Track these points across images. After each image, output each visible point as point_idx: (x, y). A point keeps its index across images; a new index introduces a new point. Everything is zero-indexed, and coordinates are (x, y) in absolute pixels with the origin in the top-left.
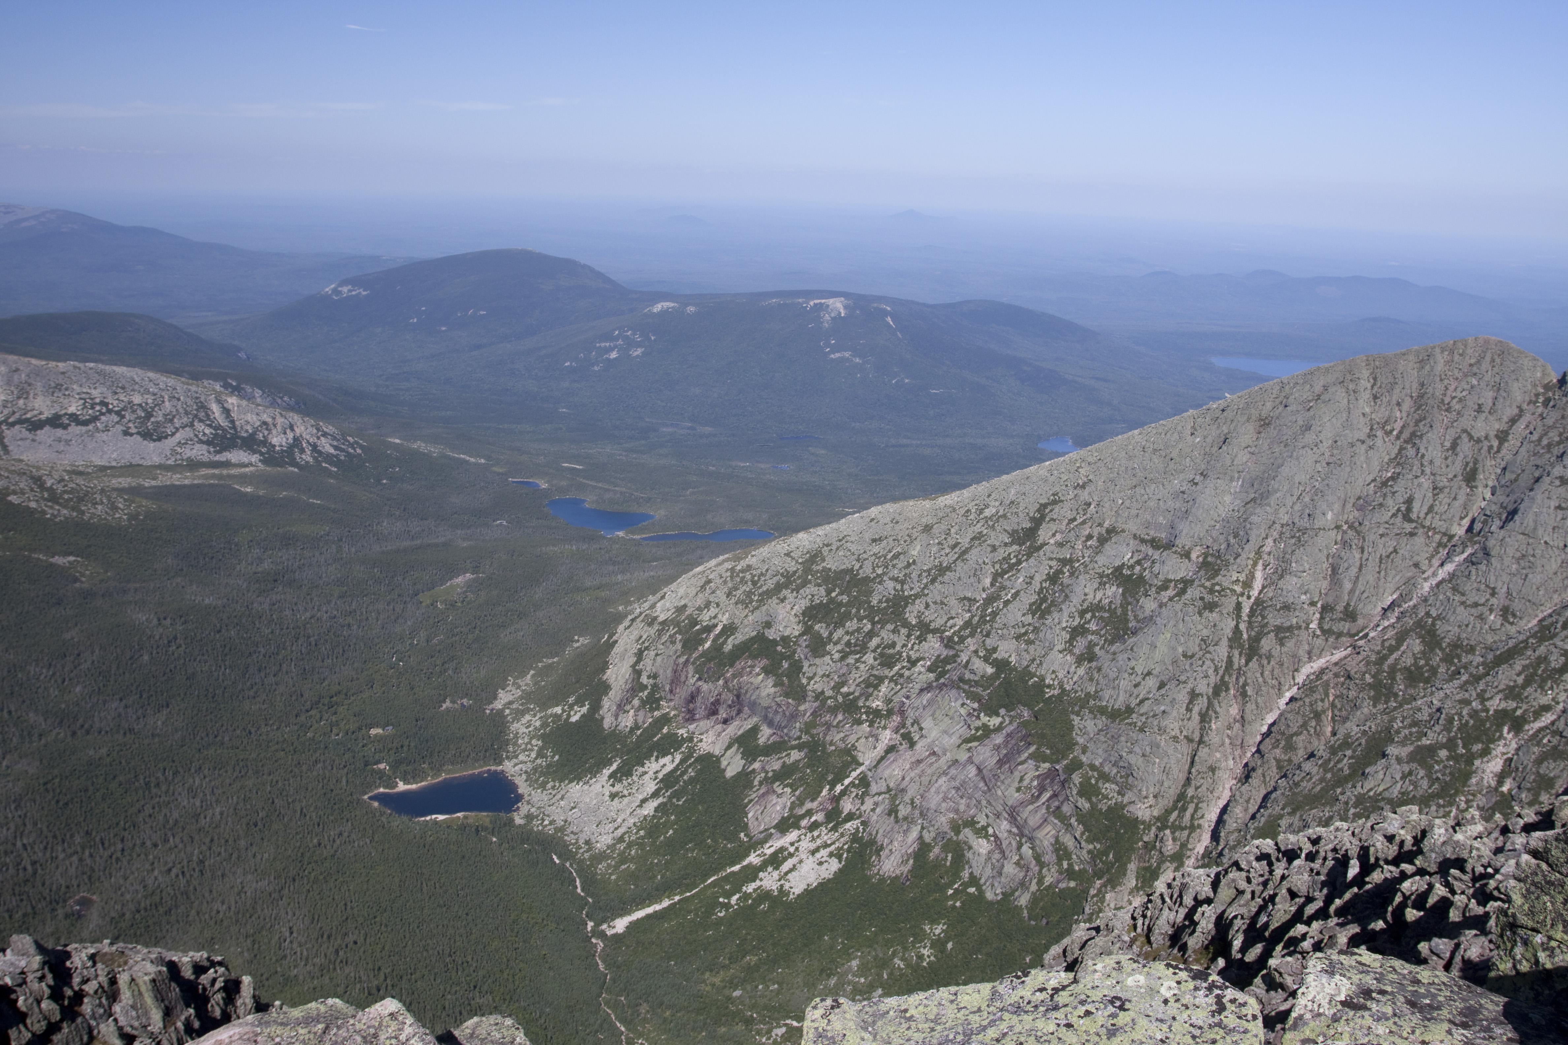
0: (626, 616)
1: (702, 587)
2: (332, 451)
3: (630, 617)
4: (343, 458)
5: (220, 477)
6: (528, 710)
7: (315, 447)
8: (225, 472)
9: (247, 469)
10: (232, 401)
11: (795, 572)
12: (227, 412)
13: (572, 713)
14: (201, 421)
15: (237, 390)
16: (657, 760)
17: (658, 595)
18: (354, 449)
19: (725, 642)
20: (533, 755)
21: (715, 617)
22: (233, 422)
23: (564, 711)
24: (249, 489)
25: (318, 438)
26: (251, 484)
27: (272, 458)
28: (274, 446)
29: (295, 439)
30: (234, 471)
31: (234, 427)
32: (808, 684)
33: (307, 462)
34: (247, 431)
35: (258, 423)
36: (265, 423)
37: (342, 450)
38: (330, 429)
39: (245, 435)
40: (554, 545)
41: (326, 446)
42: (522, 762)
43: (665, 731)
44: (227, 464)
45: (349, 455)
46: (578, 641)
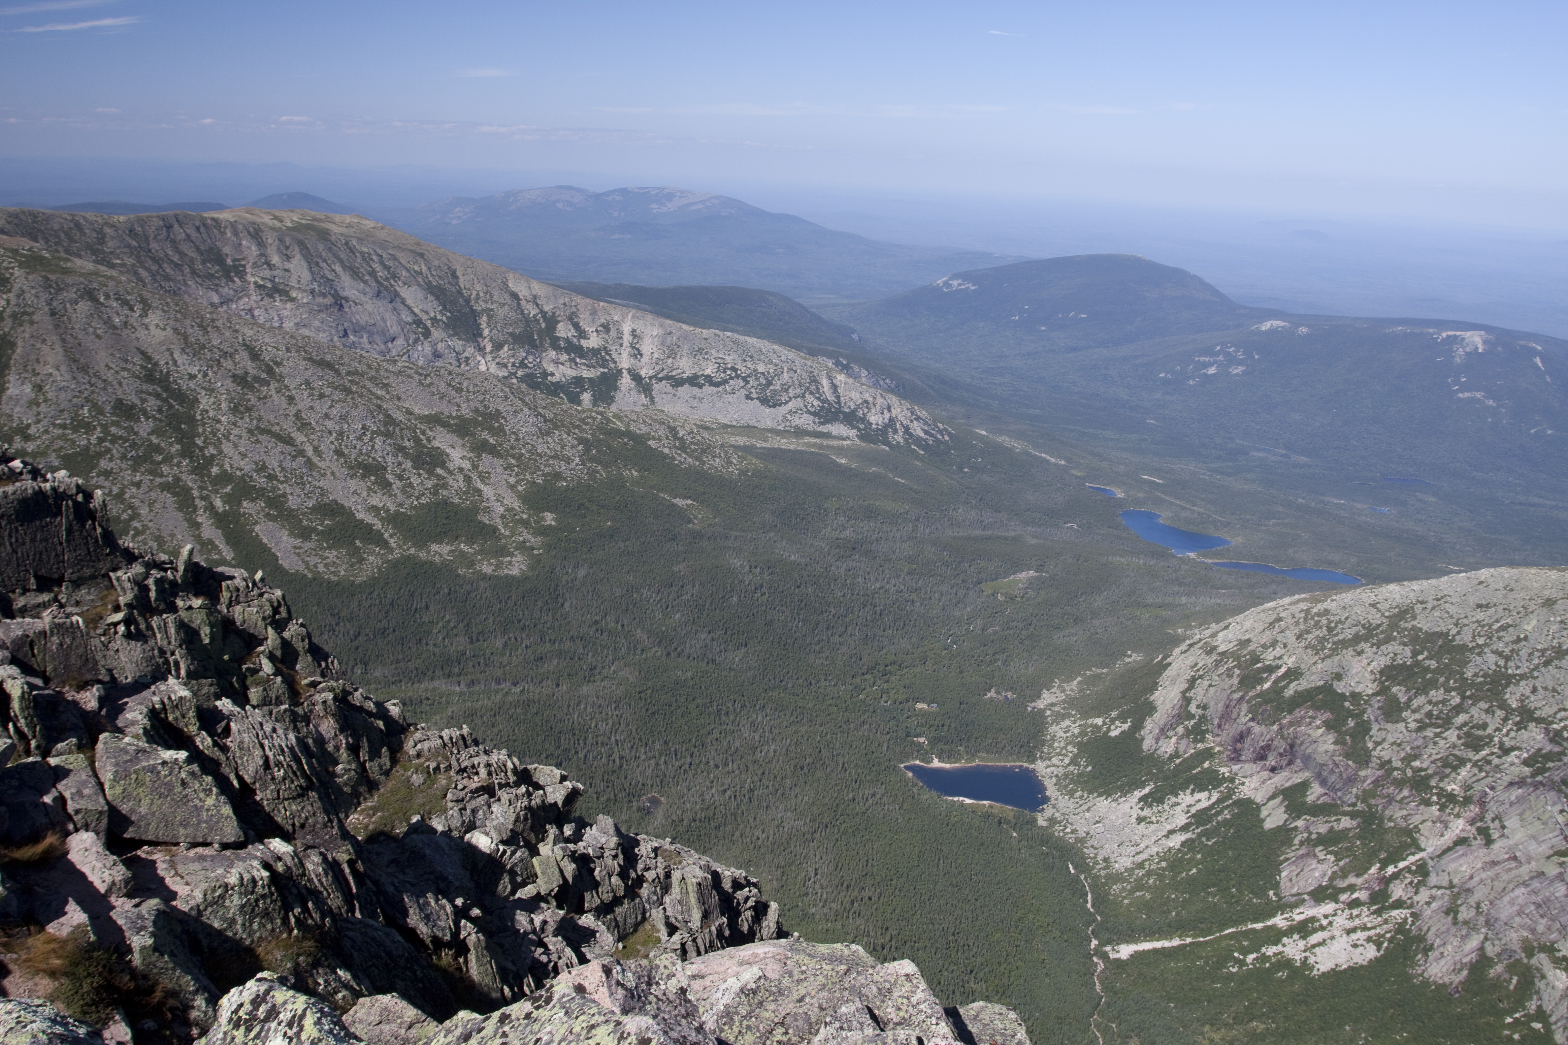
0: (1184, 640)
1: (1271, 624)
2: (922, 435)
3: (1188, 642)
4: (931, 443)
5: (821, 447)
6: (1069, 716)
7: (907, 429)
8: (825, 442)
9: (844, 442)
10: (841, 378)
11: (1379, 626)
12: (834, 387)
13: (1113, 727)
14: (811, 393)
15: (846, 369)
16: (1192, 793)
17: (1222, 625)
18: (943, 435)
19: (1286, 686)
20: (1067, 761)
21: (1280, 658)
22: (838, 397)
23: (1104, 723)
24: (843, 461)
25: (912, 421)
26: (846, 457)
27: (868, 435)
28: (871, 424)
29: (891, 420)
30: (833, 443)
31: (839, 403)
32: (1374, 749)
33: (898, 443)
34: (849, 407)
35: (860, 401)
36: (866, 402)
37: (931, 435)
38: (923, 414)
39: (847, 410)
40: (1121, 556)
41: (917, 429)
42: (1054, 766)
43: (1206, 765)
44: (828, 436)
45: (937, 440)
46: (1130, 656)
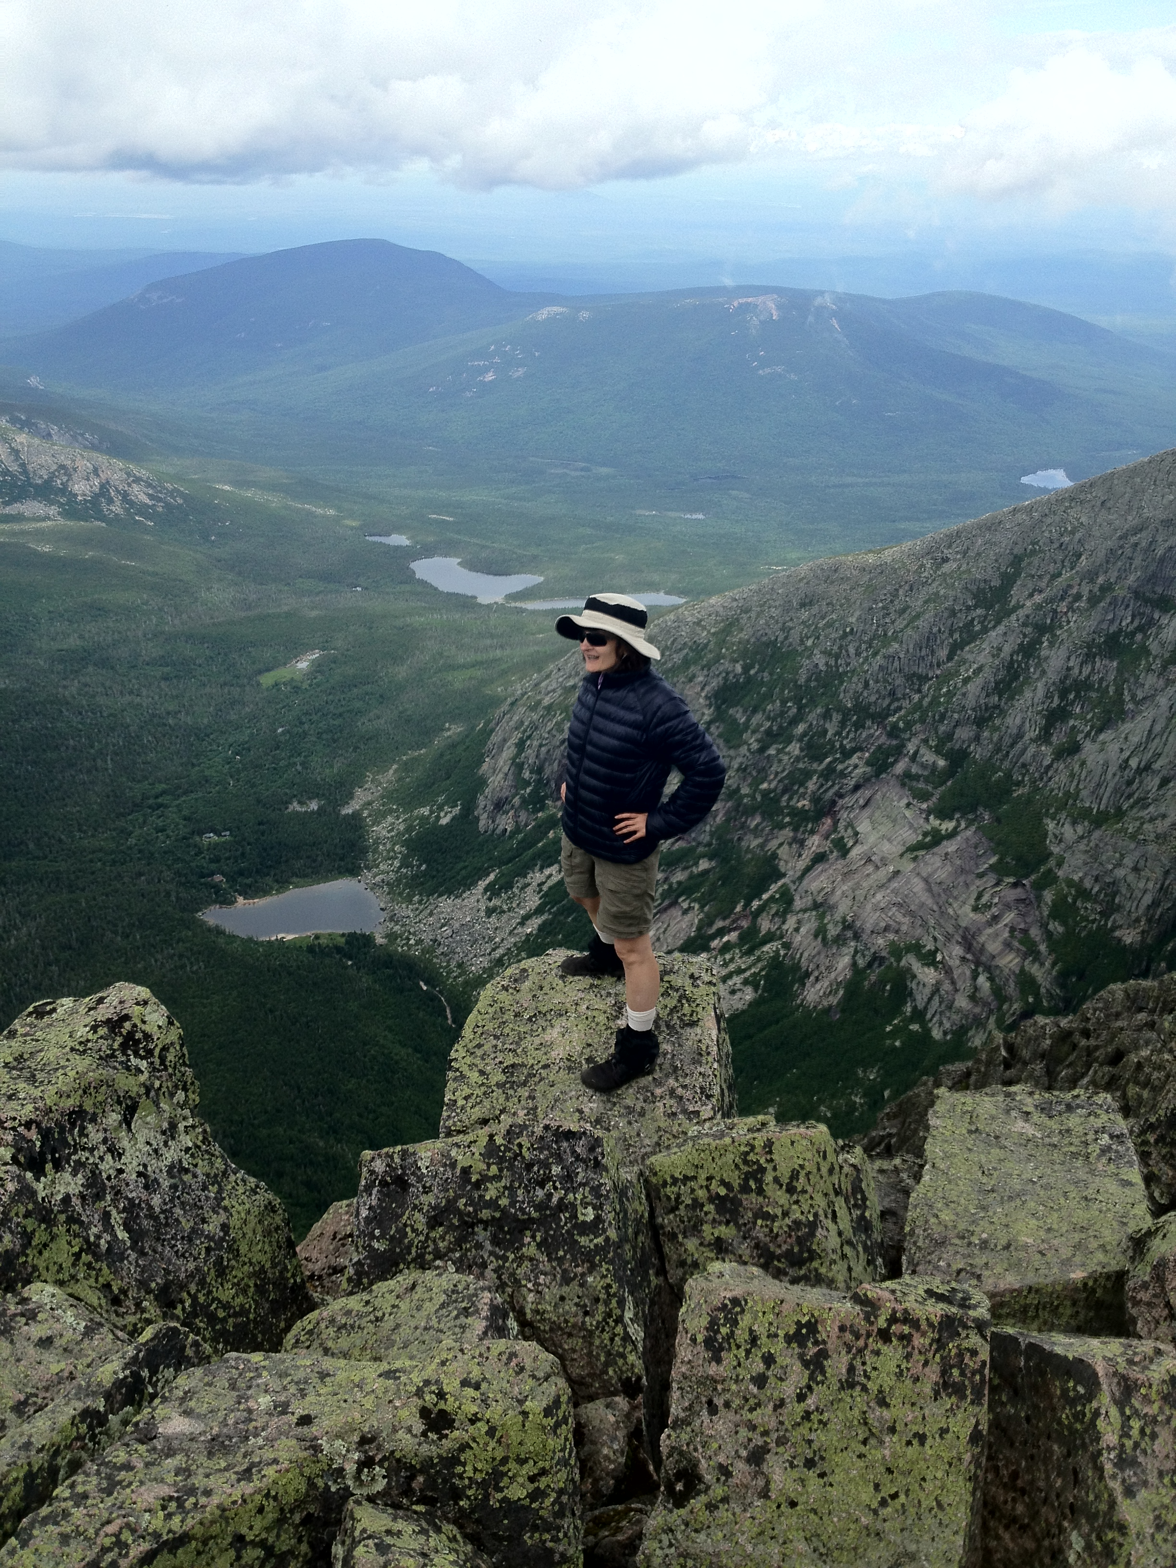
0: (506, 699)
2: (148, 501)
3: (509, 701)
4: (160, 509)
5: (14, 534)
6: (391, 811)
7: (125, 496)
8: (16, 527)
9: (44, 524)
10: (21, 438)
11: (706, 645)
12: (16, 452)
13: (442, 814)
15: (25, 425)
16: (541, 870)
17: (545, 674)
18: (174, 498)
20: (397, 863)
22: (23, 465)
23: (432, 812)
24: (47, 549)
25: (129, 485)
26: (49, 542)
27: (73, 509)
28: (77, 495)
29: (102, 486)
30: (28, 526)
31: (25, 472)
33: (117, 515)
34: (41, 477)
35: (55, 467)
36: (62, 467)
37: (160, 500)
38: (143, 473)
39: (40, 482)
40: (420, 615)
41: (139, 494)
42: (383, 873)
43: (552, 834)
44: (19, 518)
45: (167, 505)
46: (449, 729)
